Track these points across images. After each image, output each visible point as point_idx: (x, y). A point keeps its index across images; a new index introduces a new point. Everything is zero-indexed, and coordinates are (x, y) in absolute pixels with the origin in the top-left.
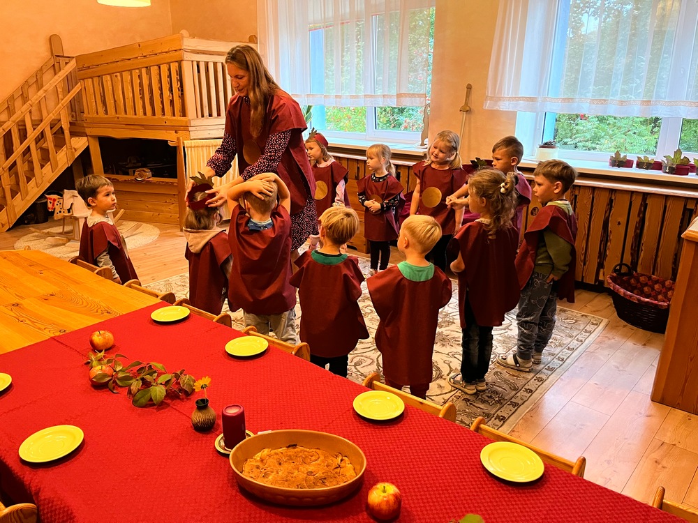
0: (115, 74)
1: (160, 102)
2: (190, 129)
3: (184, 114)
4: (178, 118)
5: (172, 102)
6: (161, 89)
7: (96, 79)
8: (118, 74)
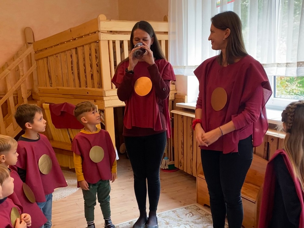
0: (56, 55)
1: (84, 76)
2: (105, 98)
3: (100, 85)
4: (96, 89)
5: (92, 75)
6: (84, 65)
7: (45, 59)
8: (58, 55)
